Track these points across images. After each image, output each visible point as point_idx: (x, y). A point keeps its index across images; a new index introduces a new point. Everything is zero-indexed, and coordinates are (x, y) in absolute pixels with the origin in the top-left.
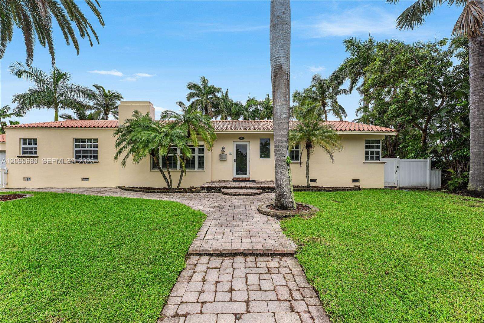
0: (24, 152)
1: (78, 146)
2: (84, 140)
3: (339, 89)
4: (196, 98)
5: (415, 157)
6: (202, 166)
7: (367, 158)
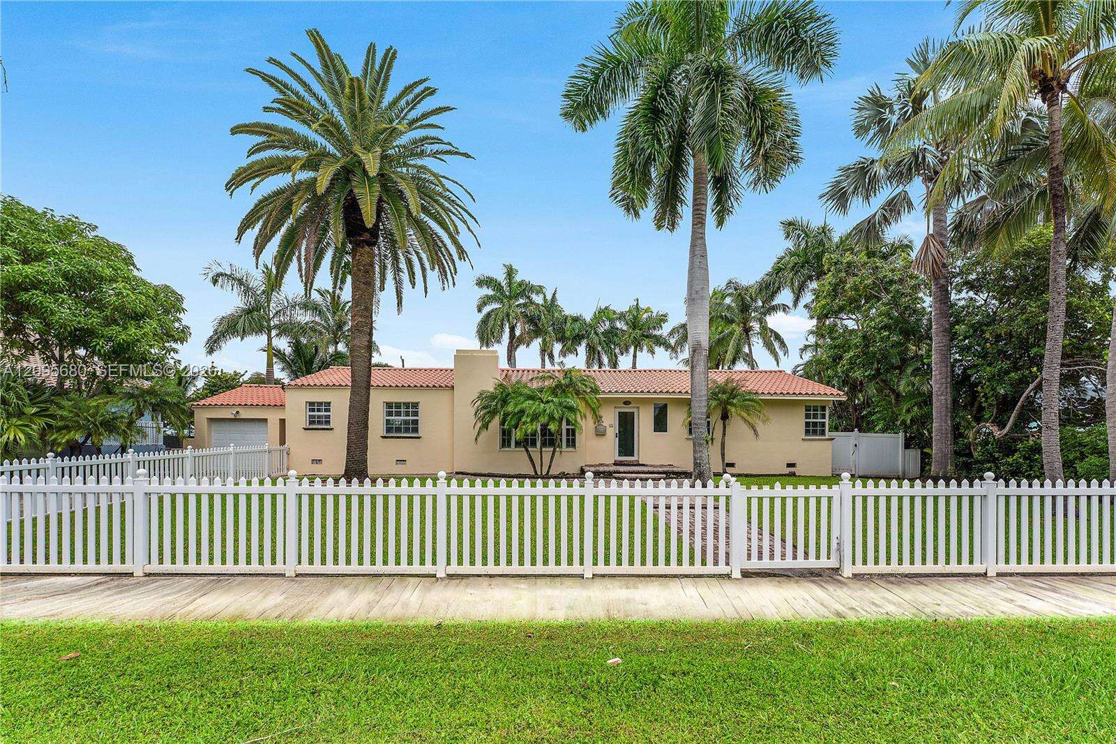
0: (311, 423)
1: (390, 414)
2: (398, 405)
3: (774, 303)
4: (495, 306)
5: (883, 431)
6: (572, 443)
7: (807, 432)
